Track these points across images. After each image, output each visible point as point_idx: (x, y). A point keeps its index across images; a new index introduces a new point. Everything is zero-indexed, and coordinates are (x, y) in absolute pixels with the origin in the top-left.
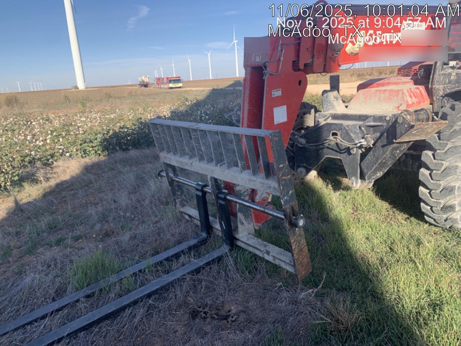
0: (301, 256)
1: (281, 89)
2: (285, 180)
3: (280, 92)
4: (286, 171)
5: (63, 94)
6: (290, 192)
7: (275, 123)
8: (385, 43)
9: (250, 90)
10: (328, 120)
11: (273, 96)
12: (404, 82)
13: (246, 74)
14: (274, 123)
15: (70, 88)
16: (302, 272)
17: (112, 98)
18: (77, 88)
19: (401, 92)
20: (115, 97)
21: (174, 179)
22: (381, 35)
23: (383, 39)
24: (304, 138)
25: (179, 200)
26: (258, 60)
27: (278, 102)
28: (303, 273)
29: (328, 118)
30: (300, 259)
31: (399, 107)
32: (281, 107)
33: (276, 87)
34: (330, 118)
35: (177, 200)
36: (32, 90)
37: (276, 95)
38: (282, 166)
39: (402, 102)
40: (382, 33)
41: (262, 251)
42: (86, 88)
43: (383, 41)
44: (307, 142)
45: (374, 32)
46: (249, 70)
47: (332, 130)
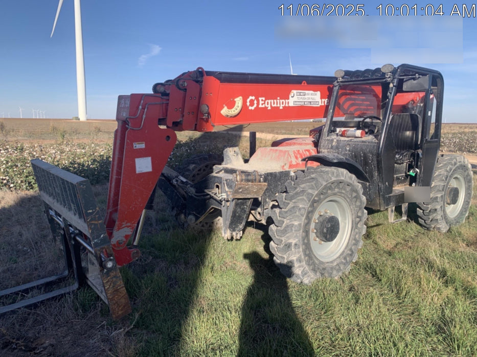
0: (116, 297)
1: (144, 142)
2: (95, 225)
3: (144, 145)
4: (97, 216)
5: (51, 125)
6: (102, 236)
7: (137, 172)
8: (269, 108)
9: (120, 140)
10: (221, 173)
11: (134, 148)
12: (306, 144)
13: (118, 127)
14: (135, 172)
15: (71, 118)
16: (118, 312)
17: (101, 133)
18: (78, 119)
19: (287, 153)
20: (105, 132)
21: (54, 218)
22: (265, 101)
23: (268, 104)
24: (194, 187)
25: (59, 238)
26: (125, 115)
27: (142, 154)
28: (120, 313)
29: (221, 171)
30: (116, 299)
31: (283, 166)
32: (144, 158)
33: (138, 140)
34: (223, 171)
35: (57, 238)
36: (34, 118)
37: (137, 148)
38: (91, 211)
39: (286, 162)
40: (266, 99)
41: (98, 290)
42: (87, 120)
43: (267, 106)
44: (196, 192)
45: (255, 98)
46: (120, 122)
47: (216, 183)
